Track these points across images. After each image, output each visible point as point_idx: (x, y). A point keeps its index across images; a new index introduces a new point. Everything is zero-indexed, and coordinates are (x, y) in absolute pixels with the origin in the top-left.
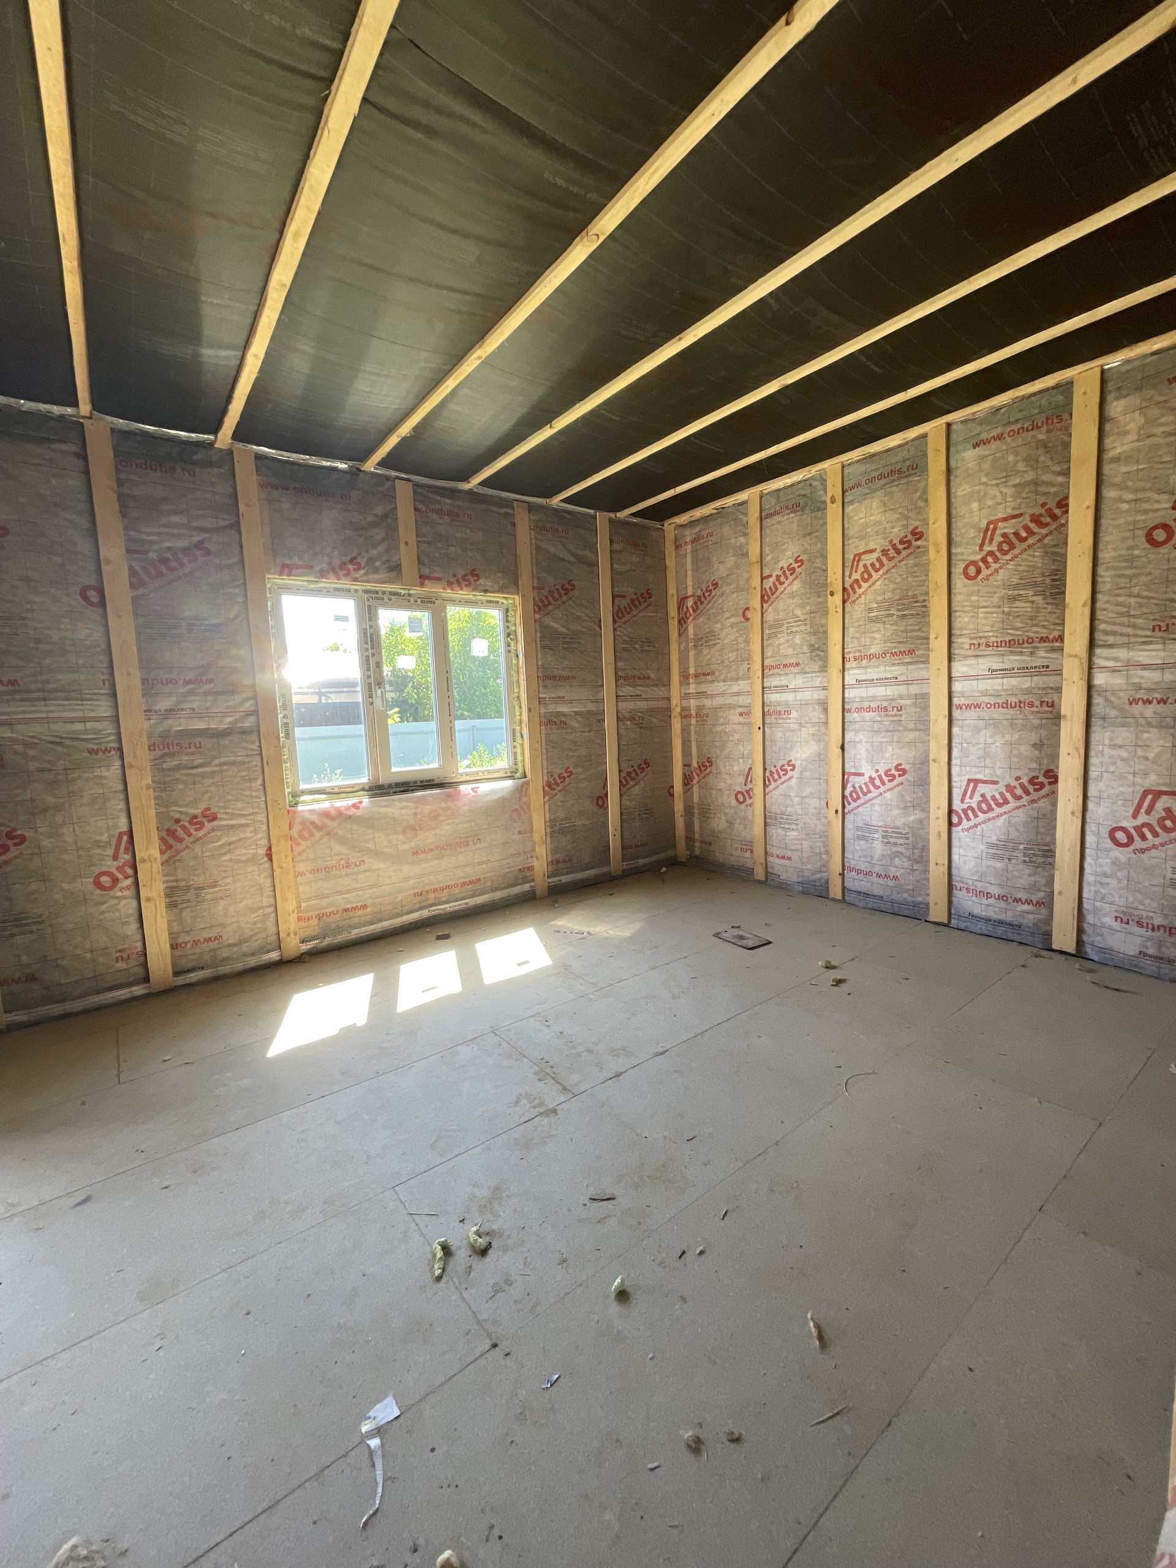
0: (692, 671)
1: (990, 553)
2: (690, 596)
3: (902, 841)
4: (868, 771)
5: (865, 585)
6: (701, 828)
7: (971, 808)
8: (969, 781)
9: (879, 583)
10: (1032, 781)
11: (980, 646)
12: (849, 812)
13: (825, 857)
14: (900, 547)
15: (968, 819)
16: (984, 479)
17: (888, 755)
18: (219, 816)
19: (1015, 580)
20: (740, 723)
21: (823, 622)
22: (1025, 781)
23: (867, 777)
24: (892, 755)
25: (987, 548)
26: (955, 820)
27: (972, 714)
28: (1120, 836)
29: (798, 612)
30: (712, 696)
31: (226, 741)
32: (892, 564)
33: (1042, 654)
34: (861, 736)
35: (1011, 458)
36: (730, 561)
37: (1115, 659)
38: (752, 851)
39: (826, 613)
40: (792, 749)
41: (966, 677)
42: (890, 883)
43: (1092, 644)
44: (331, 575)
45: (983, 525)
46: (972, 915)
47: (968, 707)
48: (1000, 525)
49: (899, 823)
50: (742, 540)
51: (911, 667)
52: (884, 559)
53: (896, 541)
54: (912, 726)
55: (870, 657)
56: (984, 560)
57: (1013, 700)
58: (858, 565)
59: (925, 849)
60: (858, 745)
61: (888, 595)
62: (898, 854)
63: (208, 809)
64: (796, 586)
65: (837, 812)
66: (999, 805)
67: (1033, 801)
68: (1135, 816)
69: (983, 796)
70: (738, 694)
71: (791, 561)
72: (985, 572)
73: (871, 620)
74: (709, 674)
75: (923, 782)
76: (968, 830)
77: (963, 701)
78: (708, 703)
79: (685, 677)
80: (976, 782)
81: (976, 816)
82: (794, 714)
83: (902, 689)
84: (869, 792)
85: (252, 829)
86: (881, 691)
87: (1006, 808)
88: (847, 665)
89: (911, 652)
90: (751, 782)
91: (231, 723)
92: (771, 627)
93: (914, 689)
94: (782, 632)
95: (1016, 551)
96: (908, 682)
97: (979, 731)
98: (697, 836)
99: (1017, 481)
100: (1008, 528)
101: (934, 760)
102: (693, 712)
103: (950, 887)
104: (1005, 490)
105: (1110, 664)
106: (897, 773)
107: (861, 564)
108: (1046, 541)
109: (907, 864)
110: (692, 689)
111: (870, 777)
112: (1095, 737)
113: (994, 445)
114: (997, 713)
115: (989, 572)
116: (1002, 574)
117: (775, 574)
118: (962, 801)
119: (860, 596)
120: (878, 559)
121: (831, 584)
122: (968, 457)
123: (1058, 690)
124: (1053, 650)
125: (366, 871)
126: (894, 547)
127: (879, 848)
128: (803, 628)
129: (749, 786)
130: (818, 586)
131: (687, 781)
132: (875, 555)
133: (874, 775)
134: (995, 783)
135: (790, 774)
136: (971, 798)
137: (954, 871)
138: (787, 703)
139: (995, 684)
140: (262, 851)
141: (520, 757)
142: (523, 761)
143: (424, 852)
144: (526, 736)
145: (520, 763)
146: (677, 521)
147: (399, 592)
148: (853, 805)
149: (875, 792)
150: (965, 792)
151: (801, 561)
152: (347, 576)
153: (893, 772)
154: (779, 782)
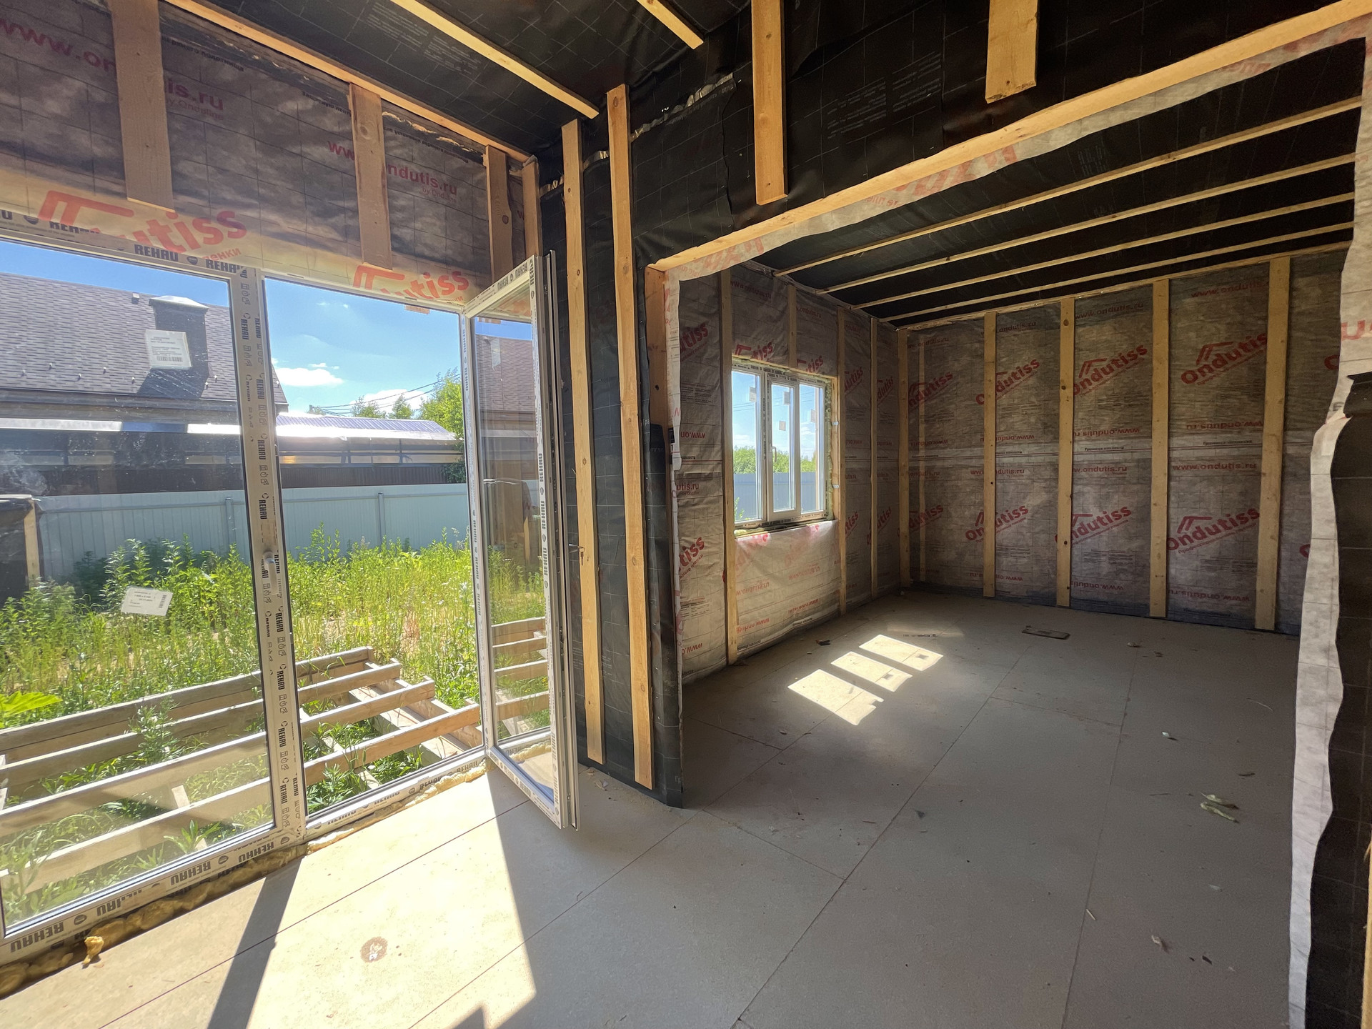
0: (922, 440)
1: (1206, 366)
2: (922, 384)
3: (1127, 562)
4: (1096, 513)
6: (928, 561)
7: (1187, 536)
8: (1185, 518)
9: (1109, 382)
10: (1238, 517)
11: (1194, 428)
12: (1077, 543)
13: (1053, 576)
14: (1128, 358)
15: (1185, 544)
16: (1202, 318)
17: (1115, 501)
18: (705, 544)
19: (1227, 384)
20: (972, 479)
21: (1056, 407)
22: (1234, 517)
24: (1118, 501)
25: (1203, 363)
27: (1189, 473)
29: (1033, 399)
30: (944, 459)
31: (709, 484)
33: (1248, 433)
34: (1087, 489)
35: (1223, 306)
36: (965, 359)
37: (1302, 438)
38: (981, 575)
39: (1058, 401)
40: (1024, 498)
41: (1184, 448)
42: (1115, 592)
43: (1285, 428)
44: (759, 357)
45: (1201, 347)
46: (1187, 610)
47: (1185, 468)
48: (1215, 348)
49: (1125, 549)
50: (977, 345)
51: (1134, 440)
52: (1114, 366)
53: (1125, 354)
54: (1135, 481)
55: (1100, 433)
56: (1200, 370)
57: (1224, 463)
58: (1088, 370)
59: (1146, 566)
60: (1087, 496)
61: (1117, 391)
62: (1124, 571)
63: (700, 539)
64: (1031, 381)
65: (1066, 543)
66: (1212, 533)
67: (1240, 530)
69: (1197, 528)
70: (971, 458)
71: (1027, 363)
72: (1201, 379)
73: (1100, 407)
74: (941, 442)
75: (1145, 519)
76: (1184, 551)
77: (1179, 464)
78: (939, 464)
79: (914, 445)
80: (1192, 519)
81: (1191, 542)
82: (1027, 472)
83: (1128, 456)
84: (1097, 527)
85: (718, 556)
86: (1109, 457)
87: (1219, 535)
88: (1077, 438)
89: (1136, 430)
90: (982, 522)
91: (711, 470)
92: (1004, 409)
93: (1136, 456)
94: (1018, 413)
95: (1227, 366)
96: (1132, 451)
97: (1195, 484)
98: (922, 566)
99: (1229, 320)
100: (1223, 351)
101: (1155, 504)
102: (922, 471)
103: (1168, 591)
104: (1219, 326)
105: (1299, 440)
106: (1122, 514)
107: (1092, 368)
108: (1251, 360)
109: (1130, 577)
110: (922, 453)
111: (1098, 518)
112: (1288, 488)
113: (1210, 297)
114: (1207, 472)
115: (1204, 379)
116: (1216, 381)
117: (1010, 372)
118: (1179, 532)
119: (1090, 390)
120: (1108, 366)
121: (1063, 381)
122: (1189, 302)
123: (1260, 457)
124: (1255, 431)
125: (769, 591)
126: (1123, 358)
127: (1105, 567)
128: (1038, 411)
129: (980, 526)
130: (1051, 380)
131: (913, 524)
132: (1104, 364)
133: (1101, 515)
134: (1210, 518)
135: (1022, 516)
136: (1187, 529)
137: (1170, 581)
138: (1020, 465)
139: (1211, 452)
140: (722, 574)
141: (830, 503)
142: (833, 506)
143: (794, 576)
144: (837, 486)
145: (830, 508)
146: (910, 327)
147: (784, 371)
148: (1082, 537)
149: (1102, 528)
150: (1182, 525)
151: (1037, 363)
152: (765, 356)
153: (1120, 513)
154: (1011, 522)
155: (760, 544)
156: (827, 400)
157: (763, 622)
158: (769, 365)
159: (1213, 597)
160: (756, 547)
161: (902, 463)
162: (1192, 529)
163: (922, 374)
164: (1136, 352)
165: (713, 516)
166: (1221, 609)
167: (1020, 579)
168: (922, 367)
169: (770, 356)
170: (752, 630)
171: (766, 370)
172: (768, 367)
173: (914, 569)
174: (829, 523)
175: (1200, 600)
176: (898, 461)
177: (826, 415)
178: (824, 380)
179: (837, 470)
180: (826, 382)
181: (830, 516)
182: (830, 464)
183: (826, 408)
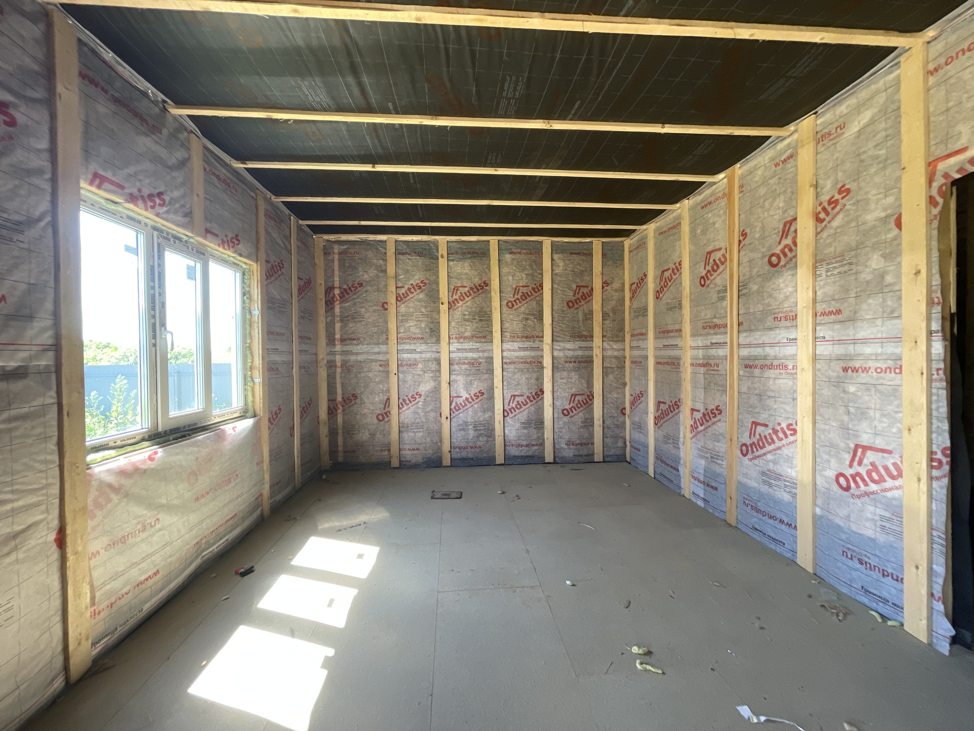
0: (338, 336)
1: (518, 299)
2: (337, 288)
3: (483, 428)
4: (465, 395)
5: (461, 303)
6: (344, 443)
7: (513, 408)
8: (512, 396)
9: (469, 302)
10: (536, 394)
11: (514, 338)
12: (454, 417)
13: (439, 444)
14: (479, 288)
15: (512, 413)
16: (514, 268)
17: (475, 386)
19: (527, 312)
20: (380, 371)
21: (437, 317)
22: (534, 394)
23: (464, 398)
24: (476, 387)
25: (516, 297)
26: (506, 414)
27: (512, 366)
28: (565, 412)
29: (423, 310)
30: (357, 354)
31: (17, 386)
32: (475, 295)
33: (537, 342)
34: (459, 377)
35: (524, 263)
36: (373, 272)
37: (560, 346)
38: (389, 450)
39: (439, 313)
40: (419, 385)
41: (509, 350)
42: (477, 450)
43: (553, 341)
44: (140, 203)
45: (514, 286)
46: (514, 457)
47: (510, 363)
48: (521, 288)
49: (481, 419)
50: (381, 262)
51: (485, 344)
52: (471, 292)
53: (477, 285)
54: (485, 372)
55: (465, 338)
56: (515, 301)
57: (528, 360)
58: (457, 292)
59: (493, 430)
60: (458, 382)
61: (474, 309)
62: (481, 435)
64: (422, 296)
65: (447, 418)
66: (524, 405)
67: (537, 402)
68: (569, 404)
69: (518, 402)
70: (379, 353)
71: (418, 282)
72: (516, 307)
73: (465, 320)
74: (354, 339)
75: (491, 398)
76: (512, 418)
77: (507, 361)
78: (353, 358)
79: (331, 341)
80: (515, 396)
81: (515, 411)
82: (420, 366)
83: (481, 354)
84: (466, 405)
86: (470, 355)
87: (527, 406)
88: (451, 341)
89: (485, 337)
90: (389, 406)
91: (23, 360)
92: (402, 316)
93: (486, 355)
94: (413, 320)
95: (528, 300)
96: (483, 351)
97: (515, 373)
98: (340, 449)
99: (526, 272)
100: (525, 290)
101: (496, 388)
102: (339, 364)
103: (505, 445)
104: (523, 275)
105: (559, 348)
106: (480, 395)
107: (458, 292)
108: (537, 298)
109: (485, 439)
110: (338, 348)
111: (466, 398)
112: (555, 375)
113: (518, 256)
114: (522, 366)
115: (517, 307)
116: (522, 309)
117: (406, 287)
118: (509, 405)
119: (458, 307)
120: (468, 291)
121: (442, 298)
122: (508, 257)
123: (542, 357)
124: (540, 341)
125: (160, 530)
126: (476, 287)
127: (472, 433)
128: (426, 319)
129: (387, 409)
130: (433, 296)
131: (332, 411)
132: (466, 289)
133: (468, 396)
134: (522, 396)
135: (417, 400)
136: (513, 403)
137: (506, 438)
138: (415, 360)
139: (522, 354)
140: (52, 536)
141: (250, 399)
142: (253, 402)
143: (203, 496)
144: (258, 380)
145: (250, 404)
146: (326, 237)
147: (185, 238)
148: (456, 413)
149: (469, 405)
150: (510, 401)
151: (425, 283)
152: (153, 207)
153: (478, 394)
154: (410, 405)
155: (144, 467)
156: (245, 286)
157: (148, 579)
159: (527, 446)
160: (135, 472)
161: (321, 356)
162: (515, 403)
163: (337, 279)
164: (483, 284)
165: (29, 441)
166: (530, 453)
167: (418, 449)
168: (336, 273)
169: (161, 211)
171: (155, 228)
172: (159, 225)
173: (333, 452)
174: (249, 423)
175: (520, 449)
176: (316, 354)
177: (244, 302)
178: (241, 264)
179: (258, 362)
180: (244, 266)
181: (250, 414)
182: (249, 356)
183: (244, 294)
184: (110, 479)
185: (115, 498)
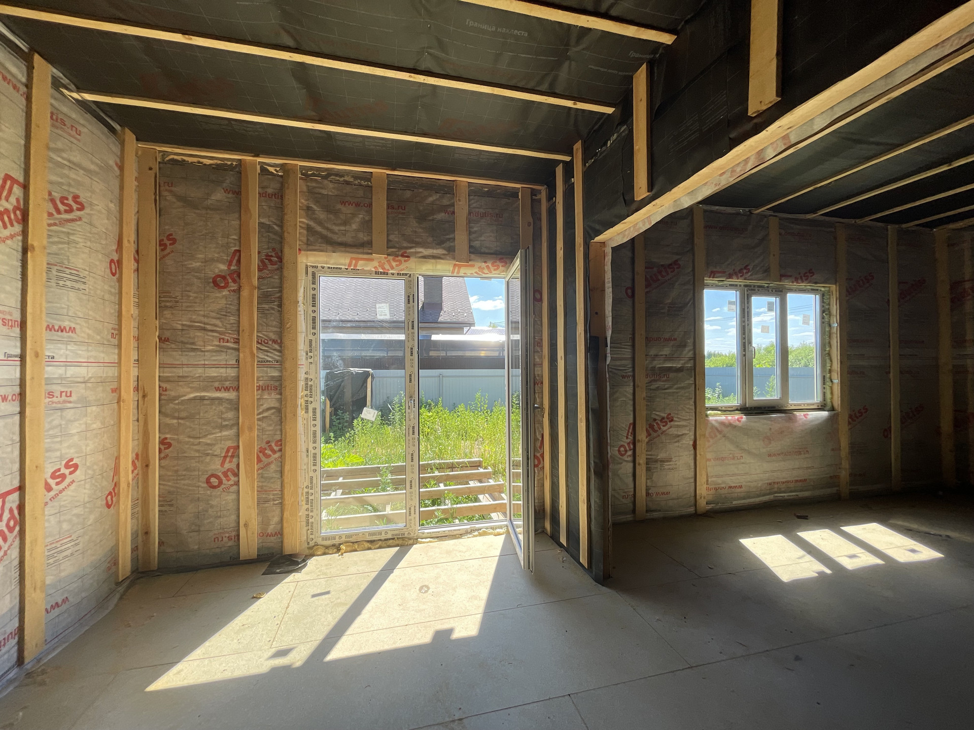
0: (970, 337)
2: (968, 280)
18: (675, 419)
31: (680, 375)
44: (734, 277)
63: (670, 414)
79: (959, 342)
85: (688, 428)
91: (682, 364)
102: (971, 370)
110: (971, 350)
125: (743, 463)
140: (691, 443)
141: (828, 396)
142: (832, 398)
143: (774, 455)
144: (836, 381)
145: (829, 401)
146: (952, 226)
147: (766, 285)
152: (741, 276)
155: (734, 424)
156: (825, 305)
157: (735, 487)
158: (748, 282)
160: (730, 425)
161: (943, 360)
163: (968, 270)
165: (683, 398)
168: (968, 263)
169: (747, 276)
170: (723, 492)
171: (745, 286)
173: (962, 471)
174: (825, 414)
176: (936, 358)
177: (823, 318)
178: (820, 288)
179: (836, 366)
180: (823, 289)
181: (829, 406)
182: (828, 361)
183: (823, 311)
184: (716, 425)
185: (719, 436)
